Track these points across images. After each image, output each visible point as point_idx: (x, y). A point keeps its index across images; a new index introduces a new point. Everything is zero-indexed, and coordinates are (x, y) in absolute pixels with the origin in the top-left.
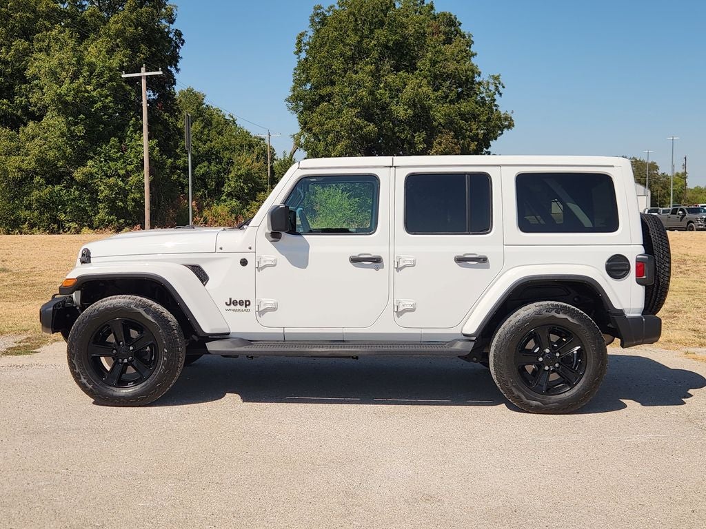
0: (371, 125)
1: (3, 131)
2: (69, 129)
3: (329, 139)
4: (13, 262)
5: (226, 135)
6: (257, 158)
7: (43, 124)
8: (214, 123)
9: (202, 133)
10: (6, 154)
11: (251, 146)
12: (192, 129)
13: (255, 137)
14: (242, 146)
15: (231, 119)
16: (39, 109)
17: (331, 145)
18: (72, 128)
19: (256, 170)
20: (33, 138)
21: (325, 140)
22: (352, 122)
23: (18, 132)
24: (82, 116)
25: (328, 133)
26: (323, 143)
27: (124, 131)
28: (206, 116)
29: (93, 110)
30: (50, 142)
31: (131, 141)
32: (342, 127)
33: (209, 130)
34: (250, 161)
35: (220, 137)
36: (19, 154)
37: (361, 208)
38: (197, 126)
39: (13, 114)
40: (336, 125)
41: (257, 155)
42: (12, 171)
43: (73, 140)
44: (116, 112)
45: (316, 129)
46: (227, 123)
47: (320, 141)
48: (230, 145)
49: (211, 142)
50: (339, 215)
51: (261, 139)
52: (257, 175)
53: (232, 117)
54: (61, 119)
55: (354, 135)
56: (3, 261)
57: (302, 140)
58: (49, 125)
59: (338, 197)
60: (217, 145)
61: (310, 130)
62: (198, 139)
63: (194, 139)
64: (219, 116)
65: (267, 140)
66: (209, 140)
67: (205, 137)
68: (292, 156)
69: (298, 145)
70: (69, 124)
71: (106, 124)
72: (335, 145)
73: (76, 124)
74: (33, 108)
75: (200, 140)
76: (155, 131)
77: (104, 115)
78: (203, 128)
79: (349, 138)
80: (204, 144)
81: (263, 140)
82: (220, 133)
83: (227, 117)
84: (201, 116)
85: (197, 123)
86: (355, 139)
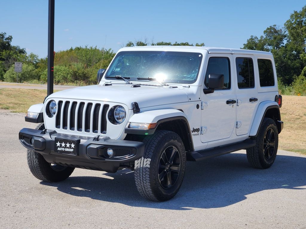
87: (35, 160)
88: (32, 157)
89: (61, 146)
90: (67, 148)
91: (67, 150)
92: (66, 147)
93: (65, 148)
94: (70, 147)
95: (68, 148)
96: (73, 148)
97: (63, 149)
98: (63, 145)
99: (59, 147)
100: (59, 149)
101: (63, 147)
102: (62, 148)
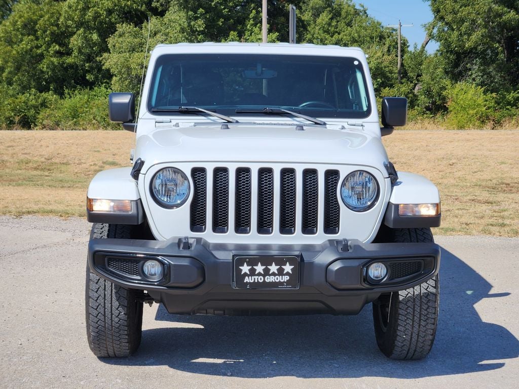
0: (512, 11)
1: (128, 28)
2: (189, 25)
3: (463, 29)
4: (123, 156)
5: (355, 27)
6: (389, 51)
7: (165, 20)
8: (343, 13)
9: (329, 24)
10: (129, 51)
11: (382, 37)
12: (319, 20)
13: (387, 28)
14: (372, 38)
15: (362, 9)
16: (162, 5)
17: (465, 34)
18: (192, 23)
19: (386, 63)
20: (155, 34)
21: (458, 29)
22: (490, 9)
23: (141, 28)
24: (201, 10)
25: (462, 21)
26: (456, 33)
27: (244, 25)
28: (334, 6)
29: (213, 4)
30: (171, 37)
31: (251, 34)
32: (479, 14)
33: (338, 22)
34: (379, 54)
35: (349, 28)
36: (142, 51)
37: (499, 104)
38: (324, 17)
39: (136, 10)
40: (472, 13)
41: (389, 48)
42: (135, 69)
43: (193, 35)
44: (237, 6)
45: (449, 18)
46: (357, 13)
47: (453, 30)
48: (359, 37)
49: (339, 34)
50: (471, 112)
51: (394, 30)
52: (387, 69)
53: (363, 7)
54: (182, 14)
55: (493, 23)
56: (114, 155)
57: (435, 31)
58: (170, 21)
59: (471, 92)
60: (345, 37)
61: (442, 18)
62: (325, 32)
63: (321, 32)
64: (349, 6)
65: (398, 31)
66: (336, 32)
67: (333, 29)
68: (423, 47)
69: (431, 36)
70: (189, 19)
71: (227, 18)
72: (469, 35)
73: (196, 18)
74: (156, 4)
75: (327, 32)
76: (278, 24)
77: (224, 9)
78: (332, 19)
79: (485, 27)
80: (332, 36)
81: (396, 30)
82: (349, 24)
83: (358, 7)
84: (329, 6)
85: (324, 14)
86: (493, 28)
87: (116, 312)
88: (108, 305)
89: (252, 272)
90: (270, 275)
91: (269, 279)
92: (267, 272)
93: (264, 276)
94: (281, 272)
95: (274, 274)
96: (288, 274)
97: (260, 279)
98: (260, 268)
99: (248, 276)
100: (247, 280)
101: (259, 274)
102: (256, 277)
